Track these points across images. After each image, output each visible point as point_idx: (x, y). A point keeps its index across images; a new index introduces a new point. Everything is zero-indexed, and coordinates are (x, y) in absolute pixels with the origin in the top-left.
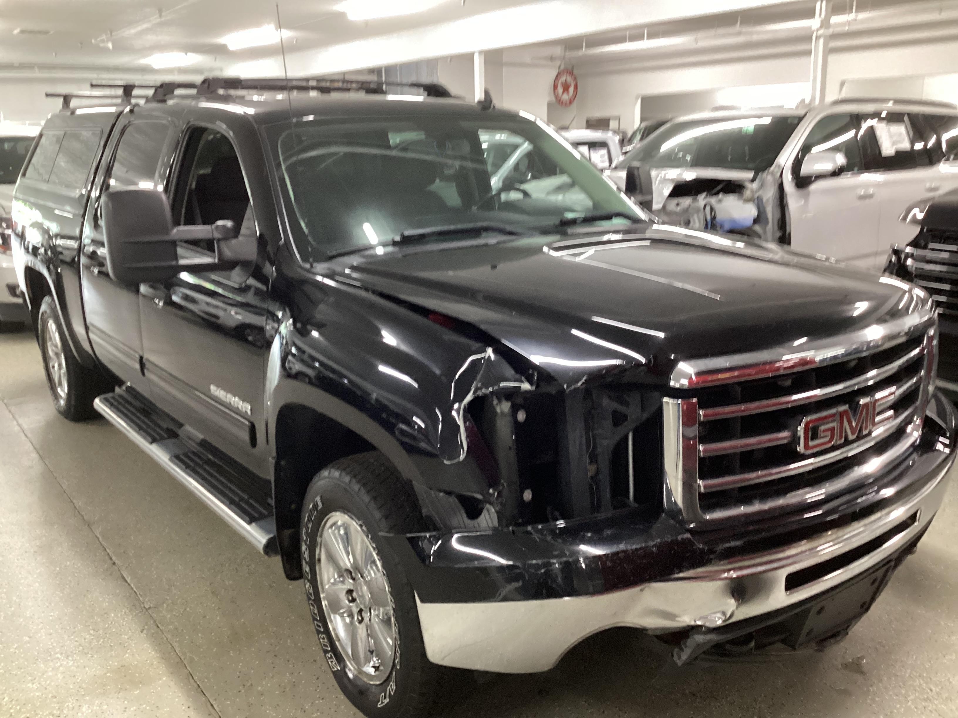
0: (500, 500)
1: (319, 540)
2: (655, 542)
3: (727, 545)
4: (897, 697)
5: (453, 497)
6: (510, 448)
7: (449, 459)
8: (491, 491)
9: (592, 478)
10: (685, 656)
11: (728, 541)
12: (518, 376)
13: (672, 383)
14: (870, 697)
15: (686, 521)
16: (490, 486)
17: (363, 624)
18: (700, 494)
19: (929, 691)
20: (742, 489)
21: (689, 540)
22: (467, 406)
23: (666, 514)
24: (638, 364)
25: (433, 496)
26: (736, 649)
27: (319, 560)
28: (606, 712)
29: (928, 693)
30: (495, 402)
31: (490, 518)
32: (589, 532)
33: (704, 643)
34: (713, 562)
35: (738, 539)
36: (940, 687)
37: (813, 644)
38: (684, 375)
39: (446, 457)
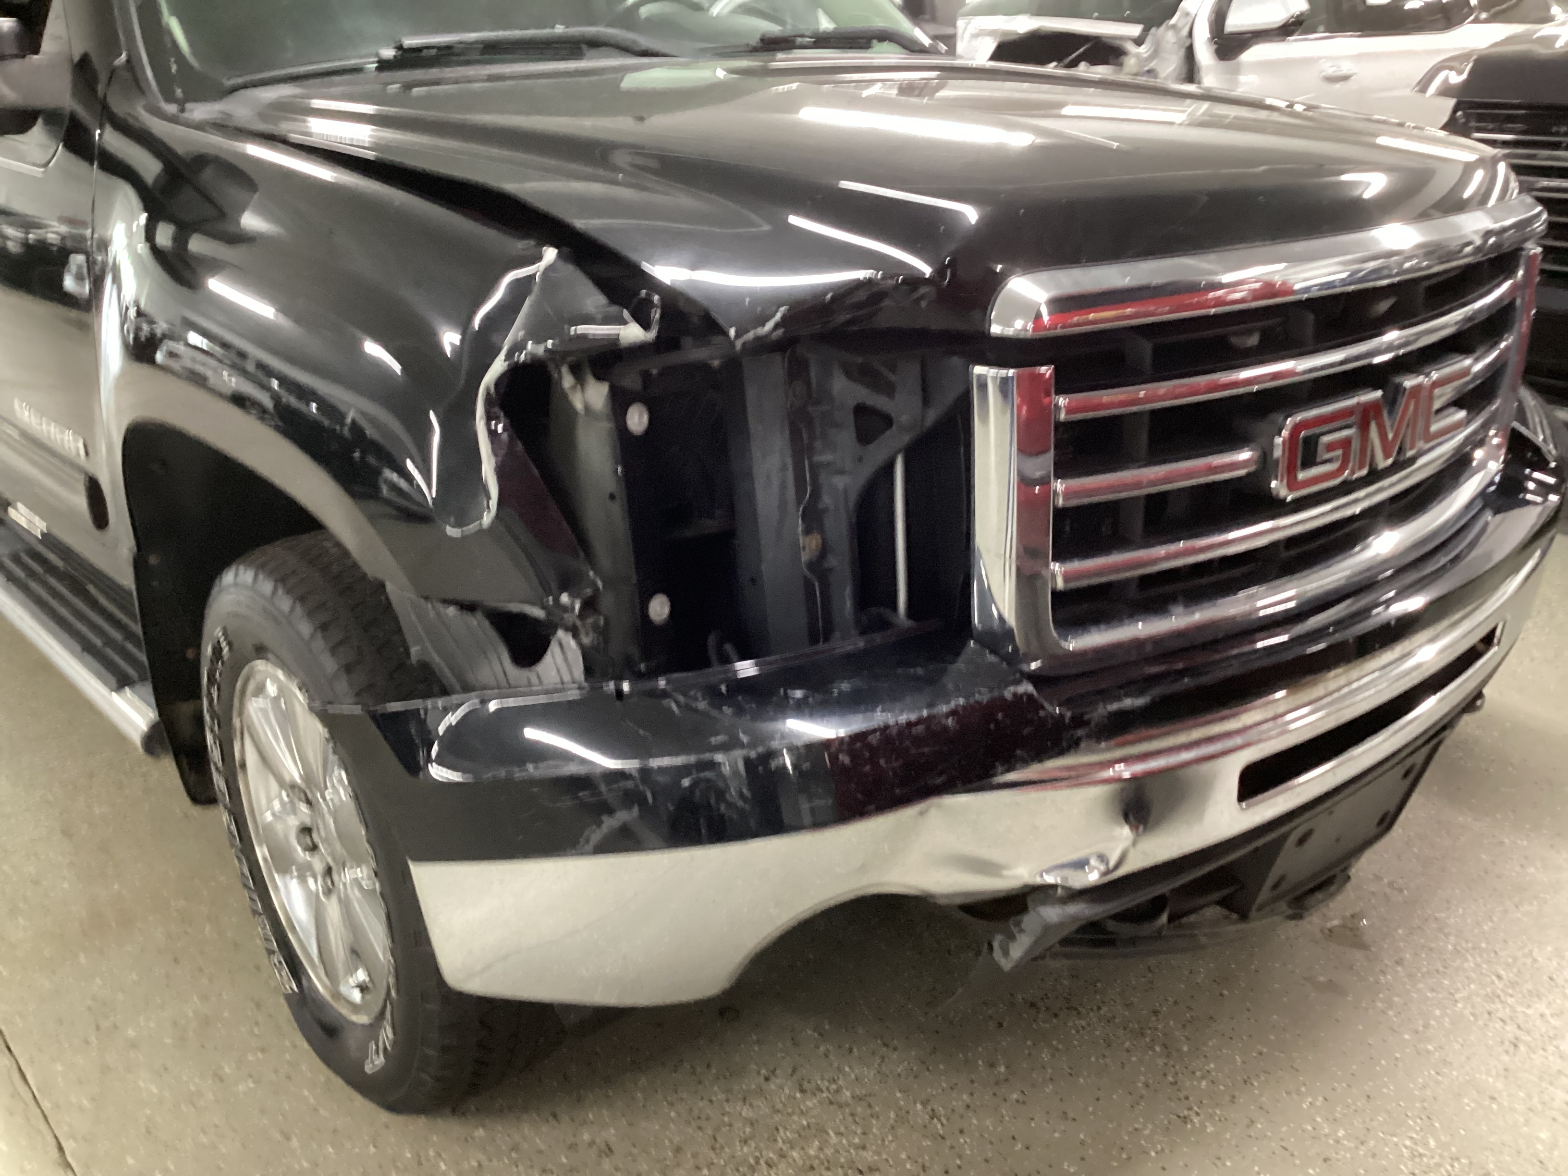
0: (590, 621)
1: (236, 722)
2: (953, 704)
3: (1114, 707)
4: (1434, 994)
5: (479, 615)
6: (612, 497)
7: (458, 524)
8: (565, 598)
9: (811, 565)
10: (1018, 950)
11: (1119, 699)
12: (614, 309)
13: (996, 329)
14: (1381, 996)
15: (1025, 655)
16: (563, 588)
17: (334, 899)
18: (1055, 594)
19: (1494, 978)
20: (1147, 581)
21: (1030, 696)
22: (492, 390)
23: (976, 641)
24: (914, 281)
25: (432, 614)
26: (1126, 929)
27: (243, 766)
28: (855, 1050)
29: (1493, 983)
30: (568, 381)
31: (566, 659)
32: (799, 688)
33: (1061, 925)
34: (1083, 745)
35: (1141, 693)
36: (1515, 970)
37: (1283, 906)
38: (1023, 306)
39: (452, 519)
